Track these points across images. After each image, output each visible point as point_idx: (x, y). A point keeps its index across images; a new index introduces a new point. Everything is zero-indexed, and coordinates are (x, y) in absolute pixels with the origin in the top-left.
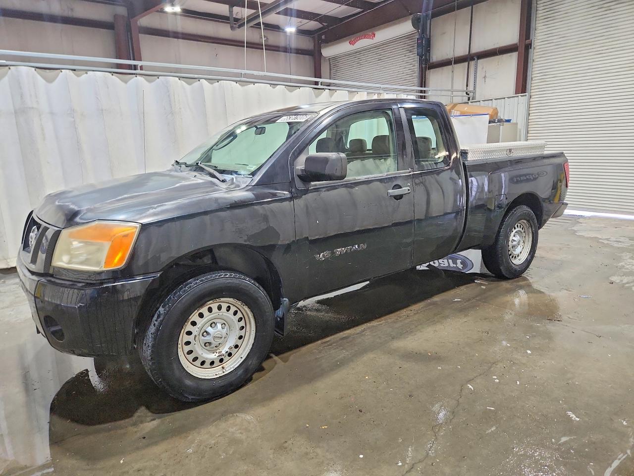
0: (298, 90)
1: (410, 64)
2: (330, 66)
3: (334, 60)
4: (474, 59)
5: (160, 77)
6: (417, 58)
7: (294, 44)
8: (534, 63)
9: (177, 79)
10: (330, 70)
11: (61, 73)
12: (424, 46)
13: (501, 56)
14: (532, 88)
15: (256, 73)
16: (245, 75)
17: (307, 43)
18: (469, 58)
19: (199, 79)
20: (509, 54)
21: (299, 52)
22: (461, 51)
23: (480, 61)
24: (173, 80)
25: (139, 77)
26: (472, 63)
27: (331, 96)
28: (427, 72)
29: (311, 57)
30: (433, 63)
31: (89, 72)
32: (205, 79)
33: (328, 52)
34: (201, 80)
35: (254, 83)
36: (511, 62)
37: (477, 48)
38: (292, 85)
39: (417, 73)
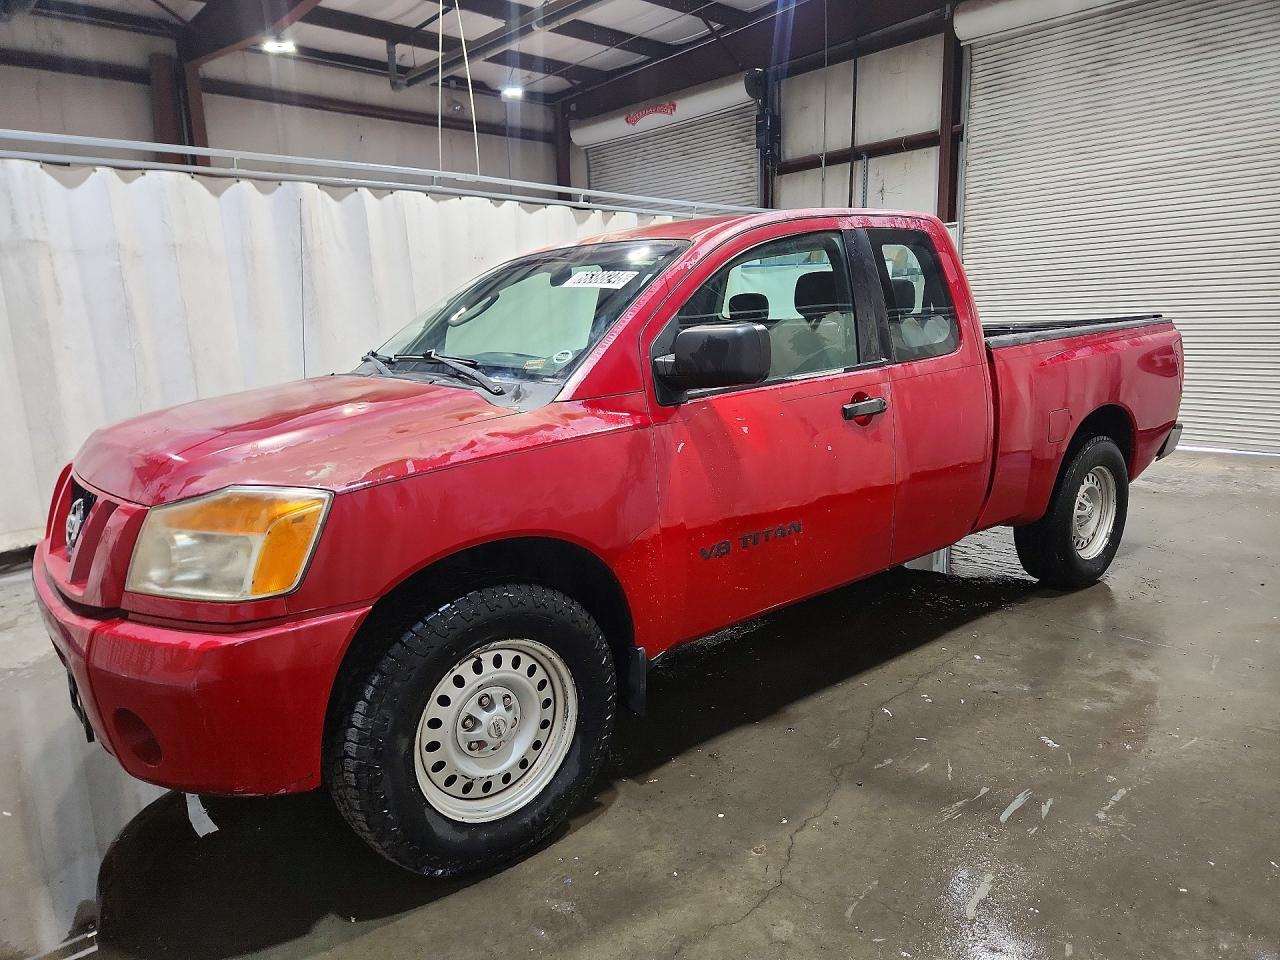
0: (543, 210)
1: (741, 162)
2: (588, 164)
3: (594, 152)
4: (861, 158)
5: (283, 183)
6: (756, 153)
7: (516, 120)
8: (968, 169)
9: (316, 186)
10: (589, 171)
11: (93, 173)
12: (769, 131)
13: (910, 152)
14: (967, 214)
15: (460, 176)
16: (441, 181)
17: (539, 119)
18: (852, 155)
19: (356, 187)
20: (926, 149)
21: (527, 134)
22: (839, 141)
23: (872, 161)
24: (309, 189)
25: (243, 183)
26: (859, 165)
27: (606, 222)
28: (777, 178)
29: (549, 145)
30: (786, 163)
31: (148, 173)
32: (368, 187)
33: (585, 136)
34: (359, 189)
35: (460, 196)
36: (928, 162)
37: (865, 138)
38: (533, 200)
39: (756, 183)
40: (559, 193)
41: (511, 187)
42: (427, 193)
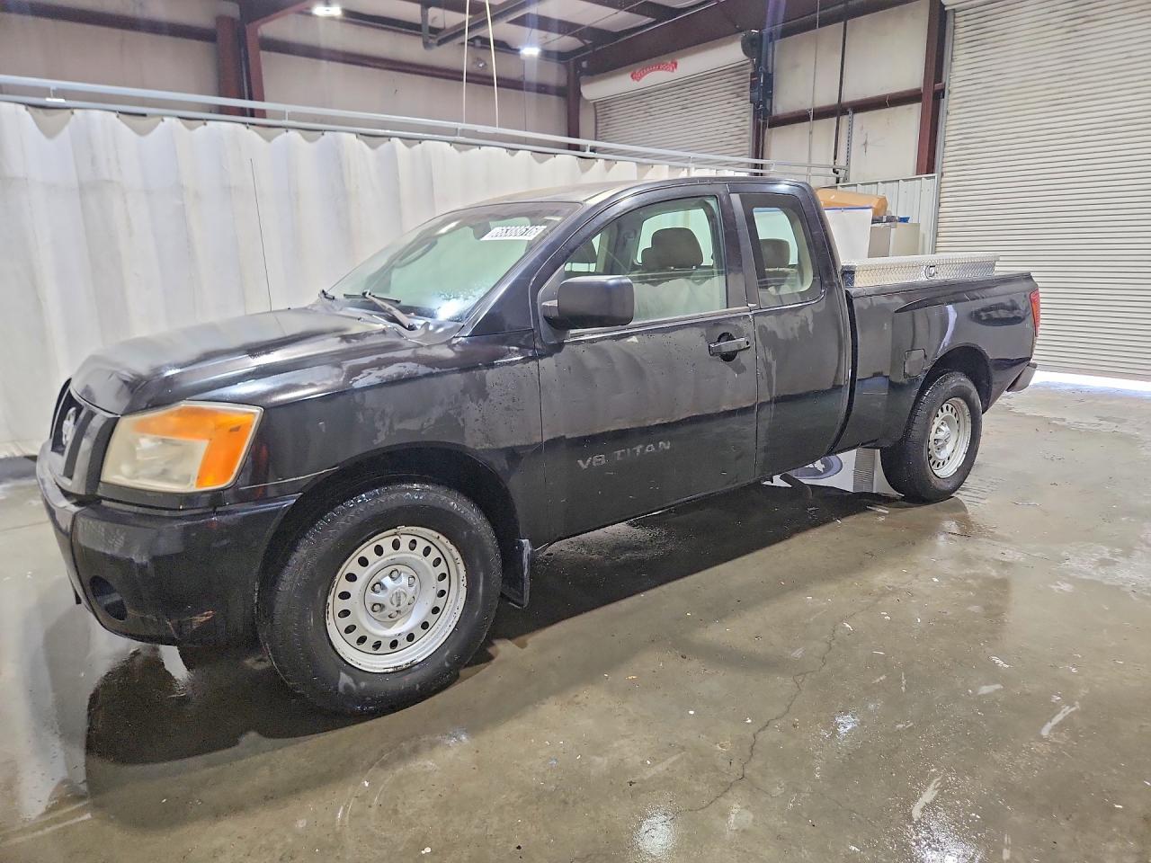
0: (552, 160)
1: (737, 116)
2: (596, 116)
3: (602, 107)
4: (848, 113)
5: (326, 133)
6: (749, 107)
7: (532, 76)
8: (948, 118)
9: (354, 136)
10: (596, 123)
11: (161, 123)
12: (762, 86)
13: (893, 108)
14: (945, 160)
15: (481, 128)
16: (464, 133)
17: (554, 75)
18: (837, 111)
19: (389, 137)
20: (909, 106)
21: (542, 89)
22: (827, 97)
23: (857, 116)
24: (349, 139)
25: (292, 133)
26: (845, 119)
27: (608, 169)
28: (767, 130)
29: (562, 98)
30: (777, 117)
31: (209, 123)
32: (400, 138)
33: (593, 91)
34: (392, 139)
35: (480, 146)
36: (910, 117)
37: (853, 94)
38: (543, 151)
39: (749, 135)
40: (569, 144)
41: (526, 138)
42: (451, 143)
